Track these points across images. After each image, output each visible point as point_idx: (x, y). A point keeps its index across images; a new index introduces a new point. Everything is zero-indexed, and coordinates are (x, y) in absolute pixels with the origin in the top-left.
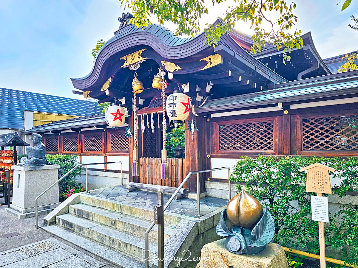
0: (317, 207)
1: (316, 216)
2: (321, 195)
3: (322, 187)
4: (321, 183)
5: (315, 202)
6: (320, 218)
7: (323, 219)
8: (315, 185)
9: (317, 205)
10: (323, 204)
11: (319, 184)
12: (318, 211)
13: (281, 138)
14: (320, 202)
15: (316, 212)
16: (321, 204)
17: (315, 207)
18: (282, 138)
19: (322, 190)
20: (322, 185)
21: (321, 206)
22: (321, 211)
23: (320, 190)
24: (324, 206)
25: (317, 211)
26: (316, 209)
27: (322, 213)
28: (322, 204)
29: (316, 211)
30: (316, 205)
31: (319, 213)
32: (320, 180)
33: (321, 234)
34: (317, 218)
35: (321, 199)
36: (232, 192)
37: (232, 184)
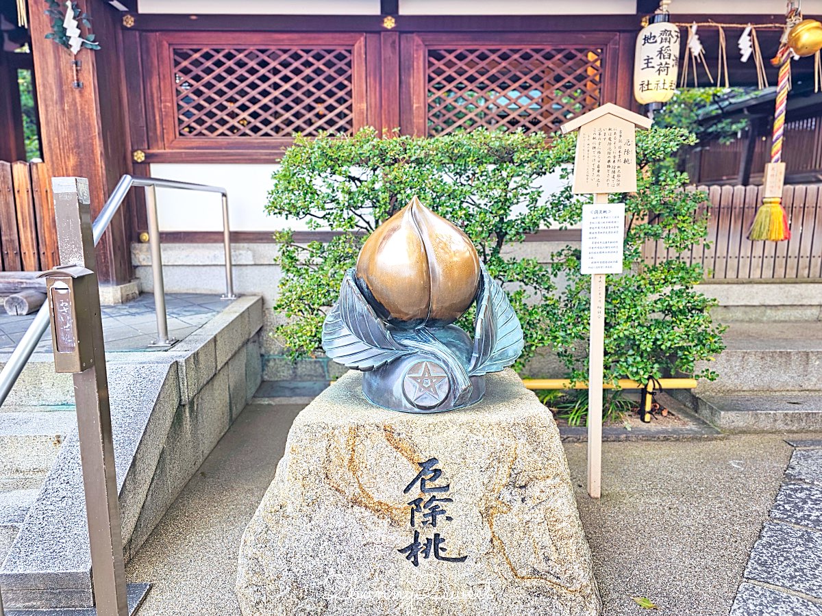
0: (597, 235)
1: (593, 260)
2: (606, 198)
3: (616, 175)
4: (614, 165)
5: (592, 221)
6: (602, 265)
7: (610, 265)
8: (598, 171)
9: (597, 230)
10: (613, 225)
11: (609, 166)
12: (600, 245)
13: (373, 100)
14: (605, 220)
15: (594, 250)
16: (608, 225)
17: (592, 236)
18: (378, 100)
19: (616, 182)
20: (617, 170)
21: (608, 230)
22: (608, 245)
23: (611, 182)
24: (613, 230)
25: (597, 245)
26: (594, 240)
27: (608, 250)
28: (611, 225)
29: (594, 245)
30: (595, 230)
31: (602, 250)
32: (612, 155)
33: (599, 310)
34: (594, 265)
35: (610, 211)
36: (233, 268)
37: (233, 245)
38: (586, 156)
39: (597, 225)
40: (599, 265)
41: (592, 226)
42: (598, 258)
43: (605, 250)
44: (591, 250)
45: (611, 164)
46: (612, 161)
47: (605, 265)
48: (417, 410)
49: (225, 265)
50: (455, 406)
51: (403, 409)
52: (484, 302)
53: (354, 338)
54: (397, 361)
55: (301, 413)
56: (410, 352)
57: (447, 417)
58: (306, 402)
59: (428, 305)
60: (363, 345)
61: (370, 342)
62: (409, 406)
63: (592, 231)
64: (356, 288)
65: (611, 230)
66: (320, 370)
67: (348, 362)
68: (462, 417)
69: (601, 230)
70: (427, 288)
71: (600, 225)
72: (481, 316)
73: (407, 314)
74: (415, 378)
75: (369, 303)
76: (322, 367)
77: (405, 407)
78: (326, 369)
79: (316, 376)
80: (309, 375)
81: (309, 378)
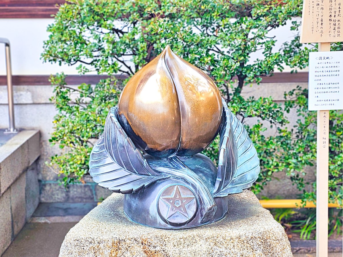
0: (321, 78)
1: (318, 99)
2: (329, 47)
3: (336, 27)
4: (335, 19)
5: (318, 65)
6: (326, 102)
7: (333, 102)
8: (322, 24)
9: (322, 74)
10: (335, 69)
11: (330, 20)
12: (324, 86)
14: (328, 65)
15: (319, 90)
16: (331, 69)
17: (317, 78)
19: (336, 34)
20: (337, 23)
21: (331, 73)
22: (331, 86)
23: (332, 34)
24: (335, 73)
25: (321, 86)
26: (319, 82)
27: (331, 90)
28: (333, 69)
29: (319, 86)
30: (319, 74)
31: (325, 90)
32: (333, 11)
33: (324, 140)
34: (319, 103)
35: (332, 58)
36: (15, 107)
37: (14, 87)
38: (311, 12)
39: (322, 69)
40: (324, 102)
41: (317, 70)
42: (322, 96)
43: (328, 90)
44: (317, 90)
45: (333, 18)
46: (333, 15)
47: (329, 102)
48: (169, 226)
49: (8, 104)
50: (202, 223)
51: (158, 226)
52: (226, 135)
53: (116, 166)
54: (153, 185)
55: (72, 230)
56: (163, 177)
57: (195, 232)
58: (77, 221)
59: (179, 138)
60: (124, 172)
61: (130, 169)
62: (163, 223)
63: (317, 74)
64: (118, 124)
65: (333, 73)
66: (89, 193)
67: (111, 186)
68: (208, 232)
69: (324, 74)
70: (178, 123)
71: (324, 69)
72: (224, 146)
73: (161, 145)
74: (168, 200)
75: (129, 136)
76: (91, 190)
77: (160, 224)
78: (94, 192)
79: (86, 198)
80: (80, 198)
81: (80, 200)
